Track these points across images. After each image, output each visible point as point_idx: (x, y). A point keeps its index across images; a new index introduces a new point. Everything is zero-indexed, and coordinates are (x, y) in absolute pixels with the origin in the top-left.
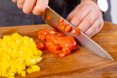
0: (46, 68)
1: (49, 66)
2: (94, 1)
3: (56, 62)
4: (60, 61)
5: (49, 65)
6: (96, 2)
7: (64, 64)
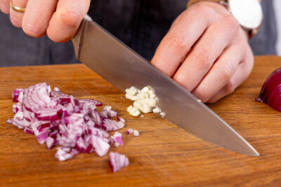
0: (141, 170)
1: (149, 167)
2: (219, 2)
3: (169, 155)
4: (179, 155)
5: (149, 165)
6: (225, 4)
7: (190, 161)
